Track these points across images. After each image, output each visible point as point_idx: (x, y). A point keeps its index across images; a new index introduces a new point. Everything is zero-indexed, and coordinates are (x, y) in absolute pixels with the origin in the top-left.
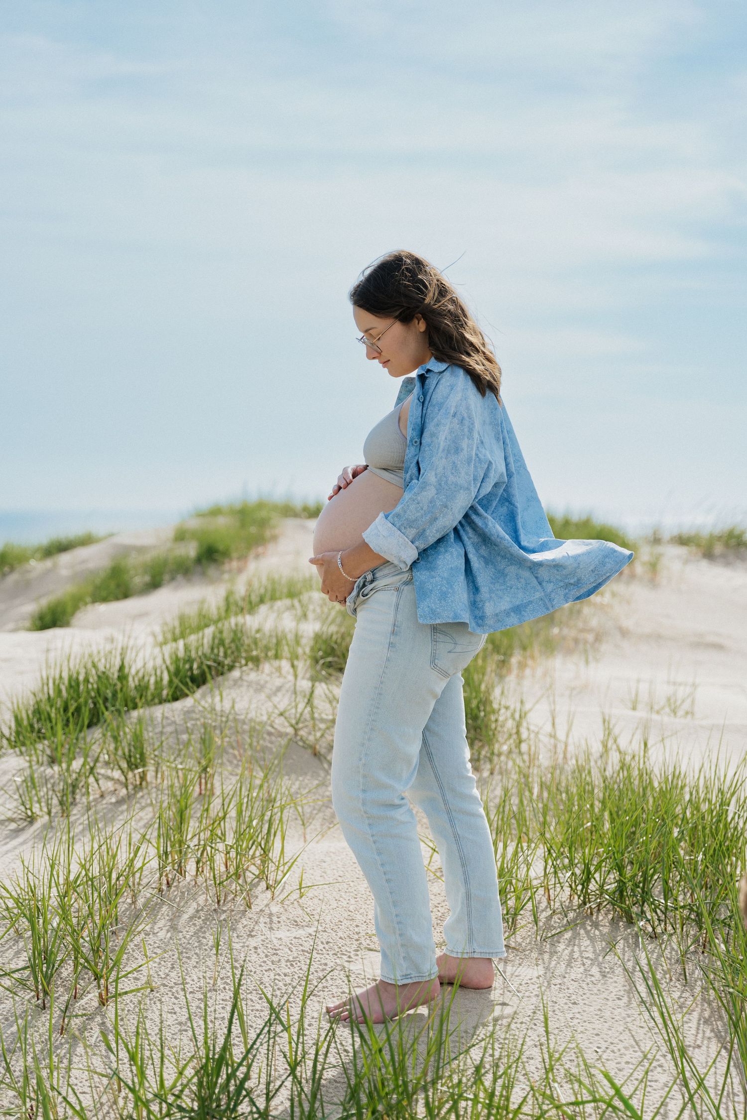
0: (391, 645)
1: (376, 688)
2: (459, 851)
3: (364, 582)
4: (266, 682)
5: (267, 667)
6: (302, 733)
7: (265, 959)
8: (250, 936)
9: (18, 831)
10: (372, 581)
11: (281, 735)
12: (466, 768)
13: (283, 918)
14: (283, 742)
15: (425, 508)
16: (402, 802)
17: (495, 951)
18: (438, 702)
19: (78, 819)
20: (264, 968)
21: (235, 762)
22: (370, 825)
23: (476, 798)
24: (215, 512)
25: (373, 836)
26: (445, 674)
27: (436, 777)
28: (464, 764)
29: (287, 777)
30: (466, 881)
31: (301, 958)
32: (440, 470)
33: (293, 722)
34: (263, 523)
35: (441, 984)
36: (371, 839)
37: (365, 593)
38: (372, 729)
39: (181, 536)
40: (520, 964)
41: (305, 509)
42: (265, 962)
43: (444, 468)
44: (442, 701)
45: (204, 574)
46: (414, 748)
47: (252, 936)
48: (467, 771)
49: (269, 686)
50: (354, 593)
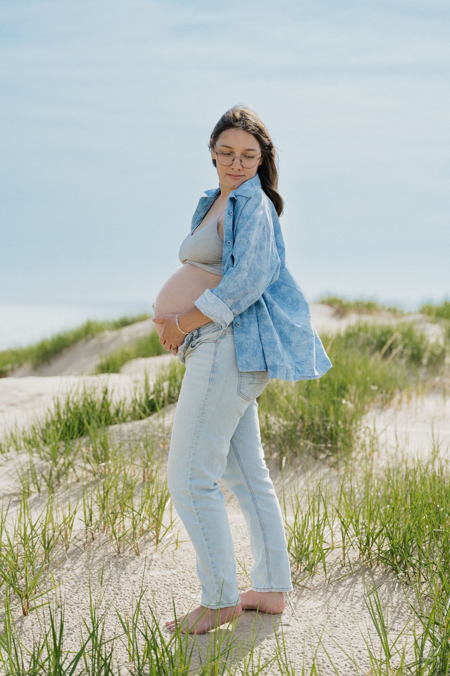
0: (211, 380)
1: (200, 409)
2: (260, 520)
3: (192, 337)
8: (134, 573)
10: (198, 336)
12: (261, 464)
15: (240, 285)
16: (216, 487)
17: (286, 587)
18: (241, 419)
19: (59, 495)
22: (194, 502)
23: (270, 484)
25: (196, 509)
26: (248, 399)
27: (242, 471)
28: (260, 461)
30: (265, 540)
31: (162, 589)
32: (251, 260)
35: (243, 610)
36: (195, 512)
37: (193, 345)
38: (198, 437)
40: (308, 599)
43: (253, 259)
44: (246, 419)
46: (226, 450)
48: (263, 466)
50: (185, 344)
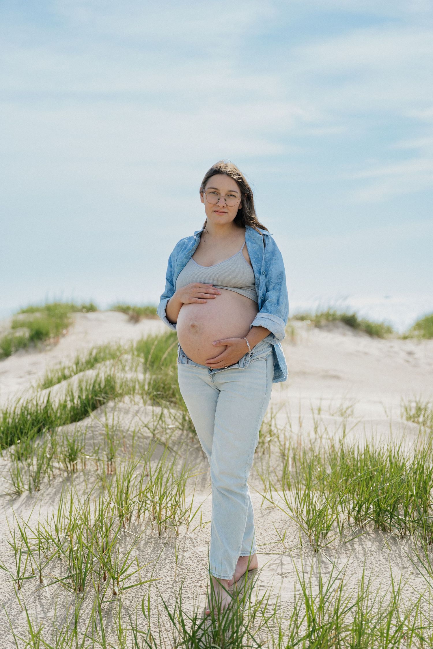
0: (267, 391)
4: (130, 408)
5: (127, 399)
6: (158, 436)
7: (198, 563)
8: (184, 551)
9: (12, 501)
11: (147, 438)
13: (198, 540)
14: (148, 442)
19: (45, 492)
20: (199, 568)
21: (122, 454)
24: (30, 310)
29: (153, 462)
33: (152, 430)
34: (62, 316)
39: (15, 326)
41: (84, 307)
42: (198, 565)
45: (35, 347)
47: (186, 551)
49: (131, 410)
